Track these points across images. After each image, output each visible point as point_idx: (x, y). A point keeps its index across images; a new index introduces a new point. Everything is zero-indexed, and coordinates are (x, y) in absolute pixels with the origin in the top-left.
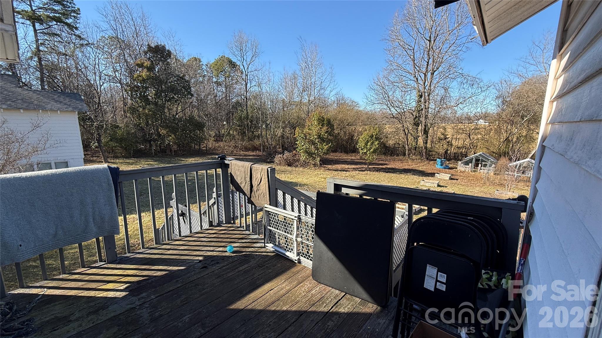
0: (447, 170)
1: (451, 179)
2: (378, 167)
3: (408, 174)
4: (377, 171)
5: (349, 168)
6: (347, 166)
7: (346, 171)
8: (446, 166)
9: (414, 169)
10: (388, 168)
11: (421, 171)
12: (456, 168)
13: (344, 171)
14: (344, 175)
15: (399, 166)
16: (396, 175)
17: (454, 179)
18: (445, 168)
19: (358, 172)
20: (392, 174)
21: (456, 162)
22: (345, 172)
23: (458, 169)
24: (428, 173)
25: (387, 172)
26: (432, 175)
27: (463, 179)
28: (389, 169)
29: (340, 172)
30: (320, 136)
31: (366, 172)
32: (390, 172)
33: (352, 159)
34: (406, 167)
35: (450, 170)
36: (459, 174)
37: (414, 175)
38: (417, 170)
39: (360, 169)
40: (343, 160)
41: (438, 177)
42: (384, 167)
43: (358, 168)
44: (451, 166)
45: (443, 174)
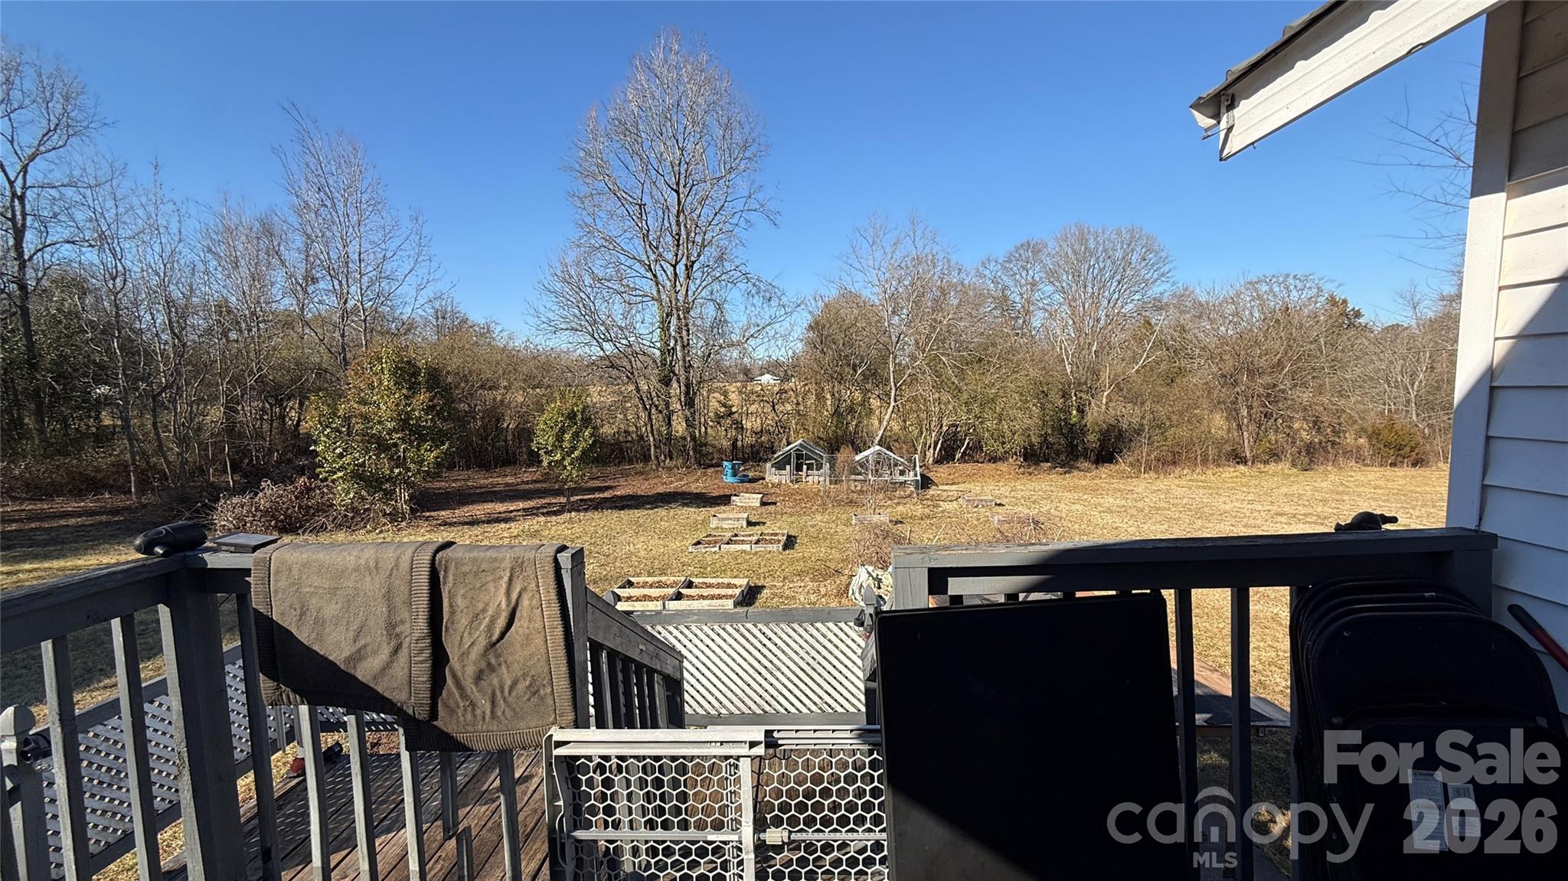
0: (747, 485)
1: (763, 504)
2: (593, 496)
3: (672, 505)
4: (596, 508)
5: (511, 512)
6: (500, 507)
7: (506, 520)
8: (744, 476)
9: (680, 490)
10: (617, 496)
11: (697, 493)
12: (764, 479)
13: (498, 521)
14: (506, 535)
15: (643, 487)
16: (646, 512)
17: (769, 504)
18: (742, 481)
19: (542, 519)
20: (636, 511)
21: (758, 465)
22: (503, 525)
23: (767, 480)
24: (713, 497)
25: (622, 508)
26: (724, 500)
27: (783, 500)
28: (622, 498)
29: (487, 528)
30: (406, 421)
31: (567, 516)
32: (629, 507)
33: (507, 485)
34: (661, 489)
35: (753, 485)
36: (773, 491)
37: (687, 505)
38: (689, 494)
39: (545, 510)
40: (482, 490)
41: (738, 504)
42: (606, 495)
43: (538, 508)
44: (751, 474)
45: (746, 495)
